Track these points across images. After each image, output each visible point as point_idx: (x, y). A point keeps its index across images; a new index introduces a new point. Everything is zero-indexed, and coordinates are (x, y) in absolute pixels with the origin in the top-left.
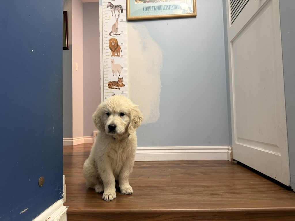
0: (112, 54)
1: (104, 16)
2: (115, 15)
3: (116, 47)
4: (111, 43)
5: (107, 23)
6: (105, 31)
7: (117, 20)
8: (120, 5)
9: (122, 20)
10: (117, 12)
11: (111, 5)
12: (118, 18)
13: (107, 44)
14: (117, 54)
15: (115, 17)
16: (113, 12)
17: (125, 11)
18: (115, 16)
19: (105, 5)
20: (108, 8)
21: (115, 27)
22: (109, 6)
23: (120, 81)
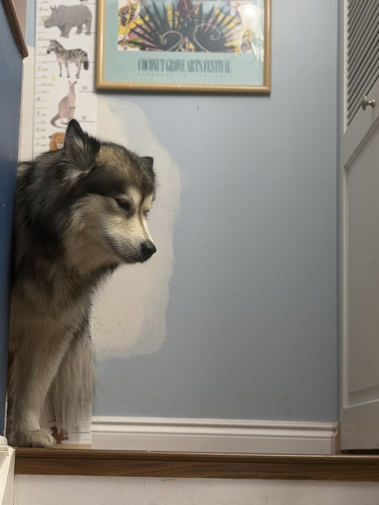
1: (38, 74)
2: (68, 73)
4: (55, 143)
5: (45, 92)
6: (40, 114)
7: (72, 88)
8: (79, 50)
9: (86, 88)
10: (73, 67)
11: (57, 48)
12: (75, 82)
13: (43, 145)
15: (69, 79)
16: (63, 66)
17: (91, 66)
18: (68, 77)
19: (43, 47)
20: (49, 55)
21: (67, 106)
22: (52, 50)
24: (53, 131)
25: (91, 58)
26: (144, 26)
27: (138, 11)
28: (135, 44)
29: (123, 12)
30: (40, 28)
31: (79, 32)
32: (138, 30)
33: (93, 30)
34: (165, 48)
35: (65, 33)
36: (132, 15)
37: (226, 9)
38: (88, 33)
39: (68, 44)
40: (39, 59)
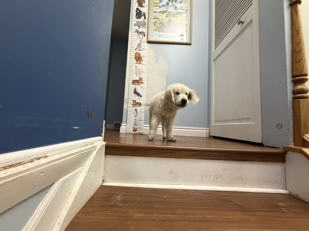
0: (136, 62)
1: (132, 38)
3: (139, 58)
4: (136, 55)
5: (134, 42)
6: (132, 47)
7: (141, 41)
8: (143, 32)
9: (144, 41)
10: (141, 36)
11: (137, 31)
13: (133, 55)
14: (140, 62)
16: (139, 36)
17: (146, 36)
18: (140, 38)
21: (139, 45)
23: (140, 80)
24: (135, 52)
25: (146, 34)
26: (160, 26)
27: (158, 22)
28: (157, 31)
29: (154, 23)
30: (133, 26)
31: (143, 27)
32: (158, 27)
33: (147, 27)
34: (165, 32)
35: (139, 28)
36: (157, 23)
37: (181, 23)
38: (145, 28)
39: (140, 30)
40: (132, 34)
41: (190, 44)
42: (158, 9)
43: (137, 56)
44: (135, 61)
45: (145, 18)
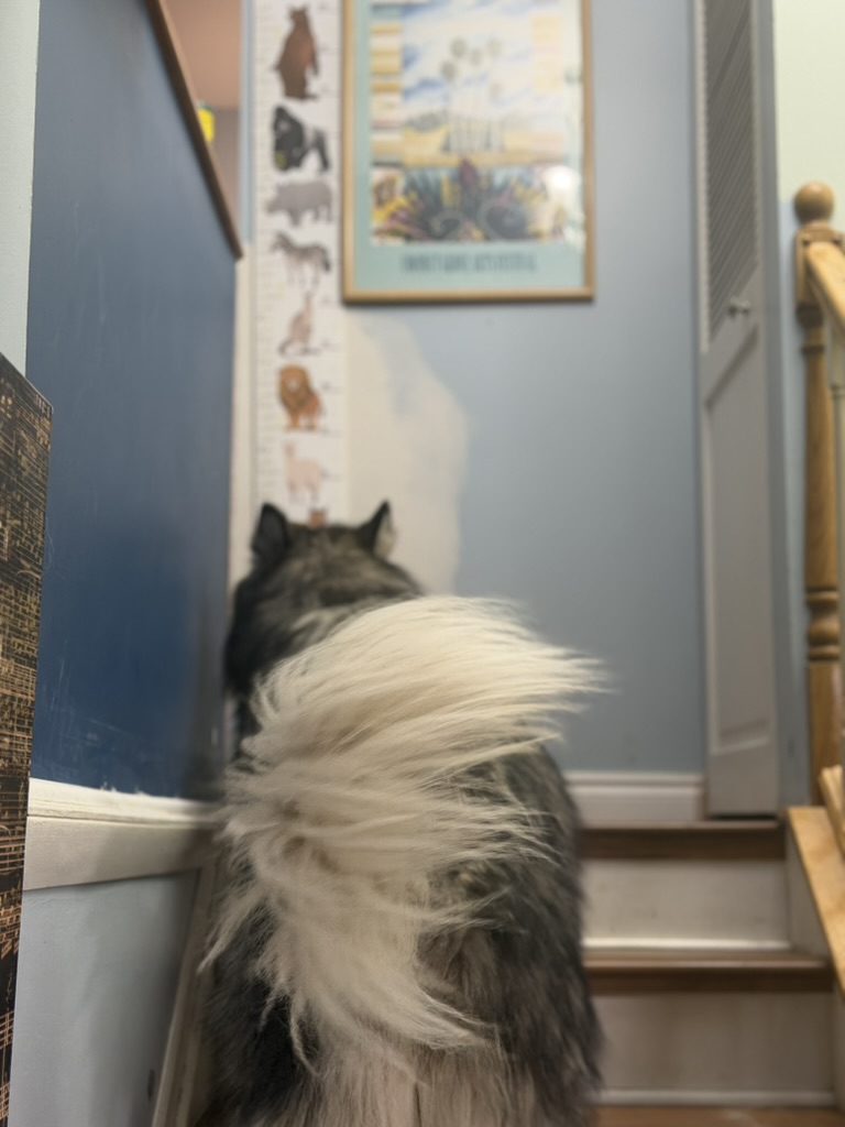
0: (287, 423)
3: (302, 399)
4: (287, 382)
5: (269, 307)
6: (262, 339)
7: (308, 299)
9: (328, 298)
11: (284, 244)
19: (266, 242)
21: (301, 327)
22: (278, 247)
23: (316, 523)
24: (280, 362)
26: (410, 209)
27: (400, 186)
28: (394, 233)
29: (378, 189)
30: (261, 215)
31: (315, 218)
32: (402, 214)
34: (439, 238)
35: (295, 221)
36: (392, 195)
37: (526, 179)
38: (329, 219)
41: (584, 300)
42: (391, 106)
43: (294, 384)
44: (280, 415)
45: (325, 163)
